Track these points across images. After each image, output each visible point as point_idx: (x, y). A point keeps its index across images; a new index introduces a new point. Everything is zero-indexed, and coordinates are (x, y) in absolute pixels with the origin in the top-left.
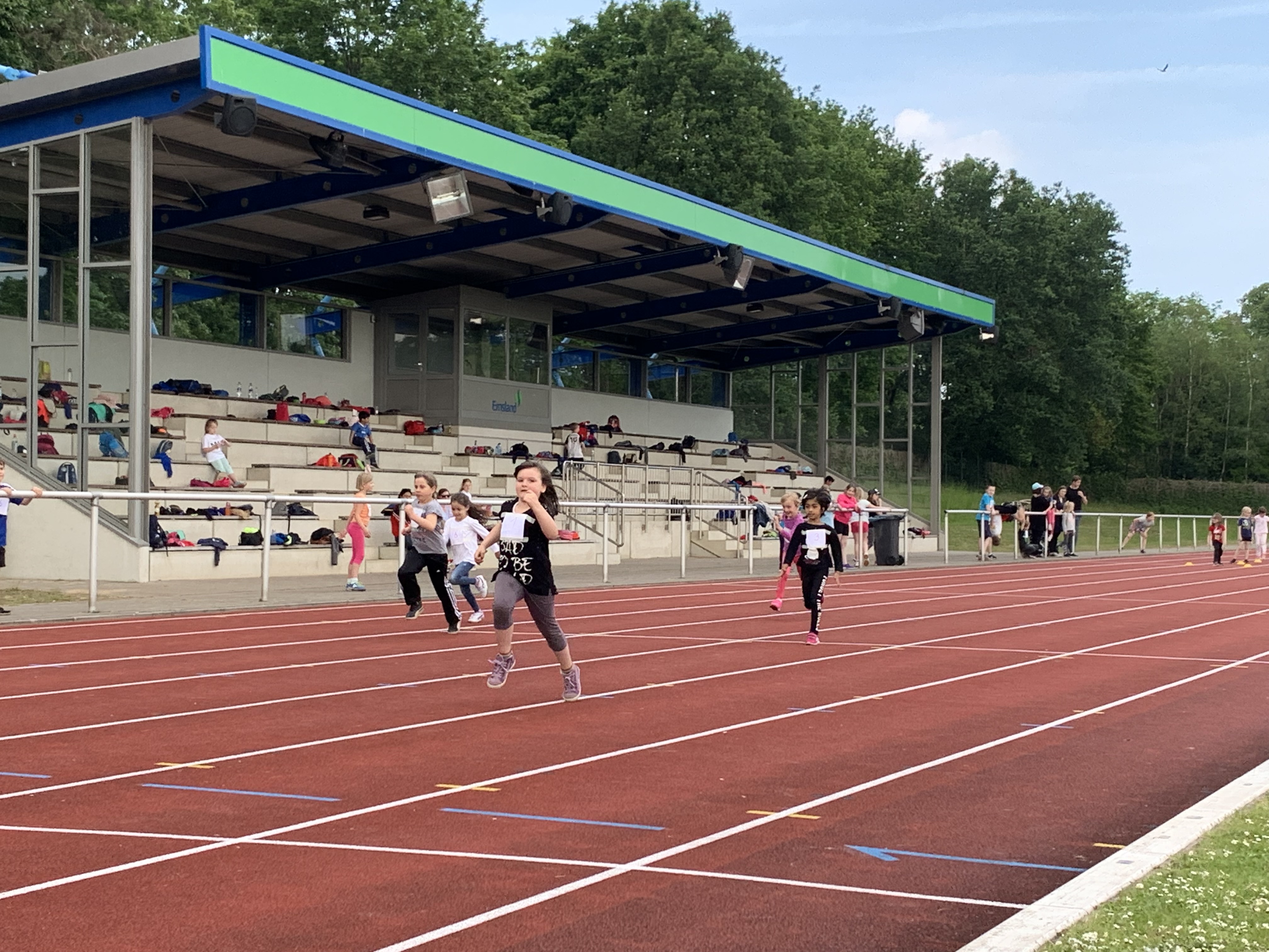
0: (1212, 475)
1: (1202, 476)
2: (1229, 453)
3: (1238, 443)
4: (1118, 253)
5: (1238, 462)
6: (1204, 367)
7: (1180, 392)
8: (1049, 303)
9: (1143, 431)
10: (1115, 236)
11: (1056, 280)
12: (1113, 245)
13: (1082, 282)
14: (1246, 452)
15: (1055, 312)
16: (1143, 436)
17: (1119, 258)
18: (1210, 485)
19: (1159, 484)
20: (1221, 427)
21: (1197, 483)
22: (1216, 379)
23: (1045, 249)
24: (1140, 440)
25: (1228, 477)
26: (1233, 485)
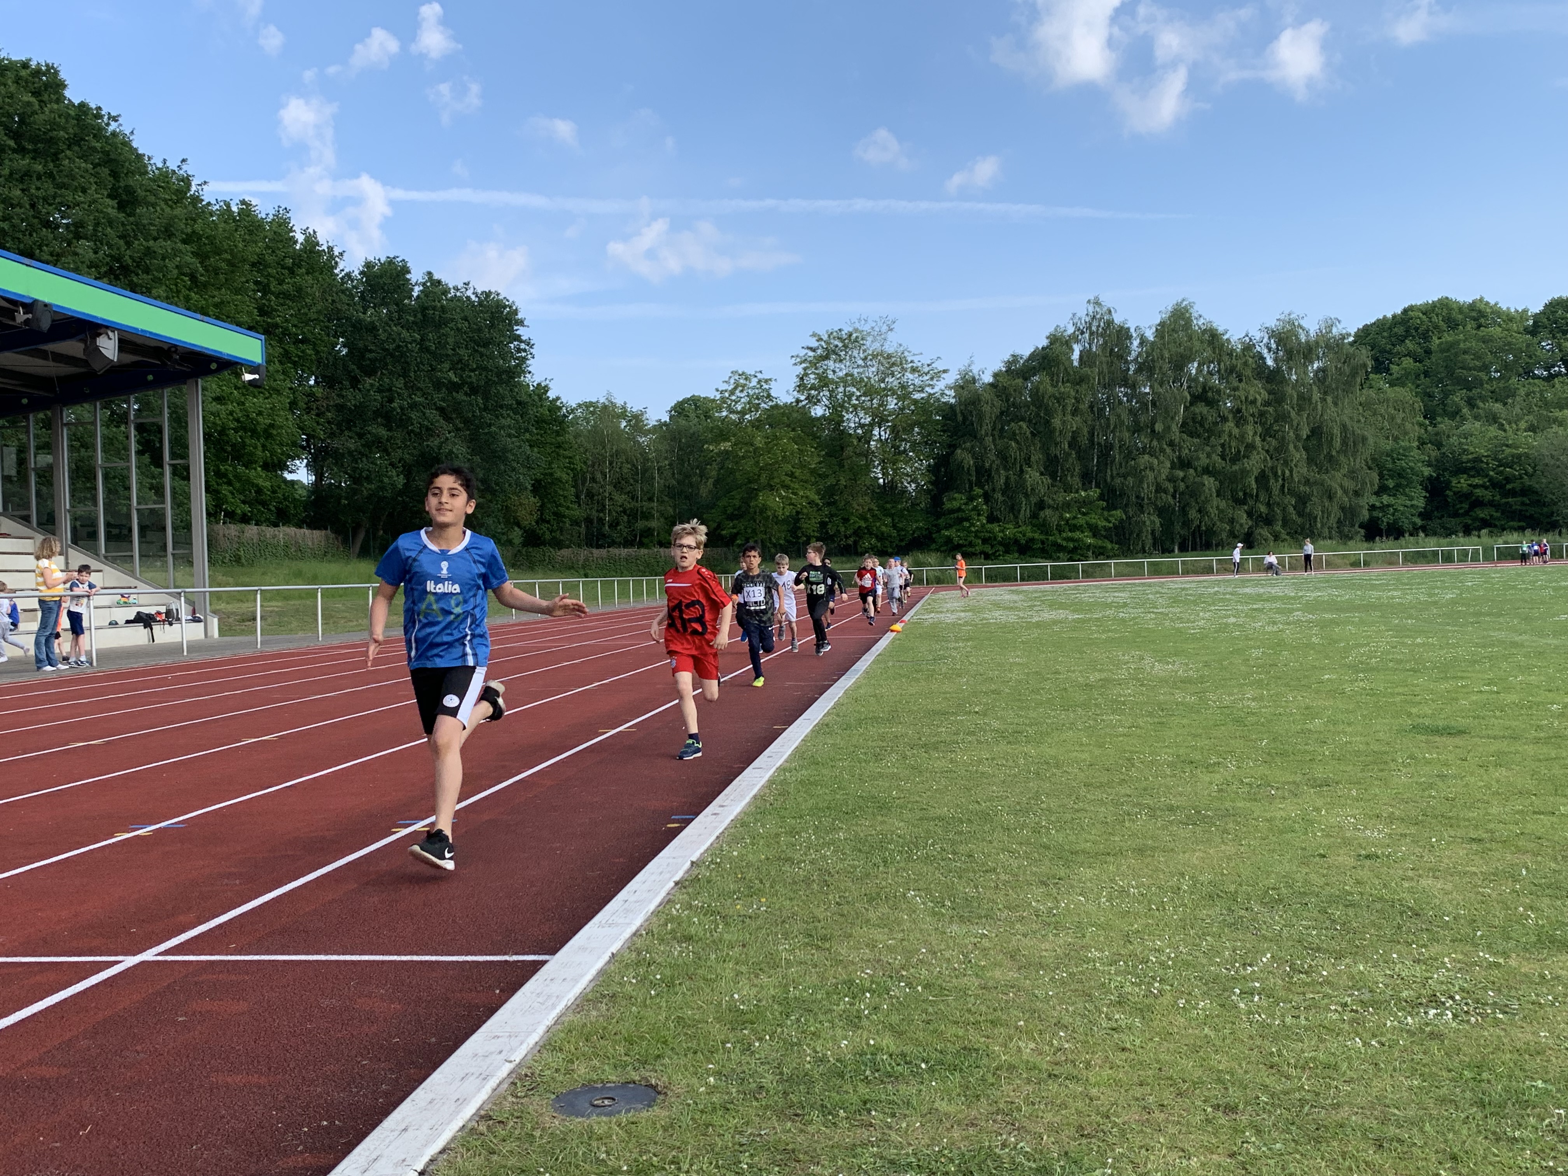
0: (628, 543)
1: (619, 545)
2: (641, 524)
3: (647, 516)
4: (523, 346)
5: (648, 532)
6: (617, 453)
7: (599, 476)
8: (454, 387)
9: (568, 508)
10: (521, 331)
11: (458, 365)
12: (518, 338)
13: (485, 369)
14: (654, 524)
15: (460, 396)
16: (567, 512)
17: (525, 350)
18: (624, 552)
19: (584, 553)
20: (634, 504)
21: (614, 551)
22: (628, 462)
23: (446, 335)
24: (564, 516)
25: (641, 545)
26: (643, 551)
